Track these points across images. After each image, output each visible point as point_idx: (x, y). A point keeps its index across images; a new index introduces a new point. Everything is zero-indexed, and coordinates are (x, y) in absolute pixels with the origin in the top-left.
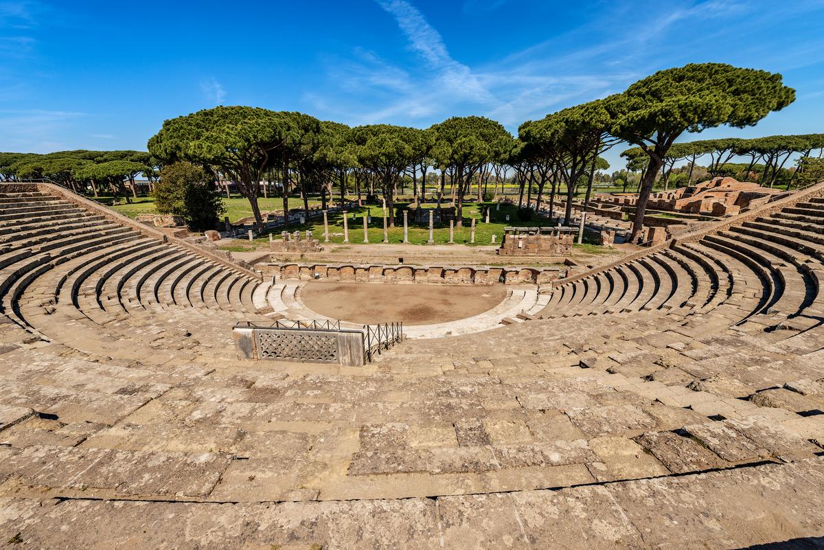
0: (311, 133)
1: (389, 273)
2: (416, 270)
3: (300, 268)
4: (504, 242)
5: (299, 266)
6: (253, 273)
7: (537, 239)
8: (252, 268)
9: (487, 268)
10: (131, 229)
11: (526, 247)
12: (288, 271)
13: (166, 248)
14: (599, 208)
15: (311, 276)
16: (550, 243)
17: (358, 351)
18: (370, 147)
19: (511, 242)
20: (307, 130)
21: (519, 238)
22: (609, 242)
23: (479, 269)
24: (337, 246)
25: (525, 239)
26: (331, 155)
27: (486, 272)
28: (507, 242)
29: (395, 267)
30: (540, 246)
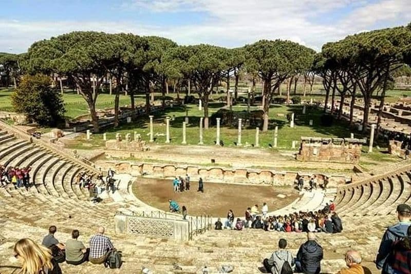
0: (142, 49)
1: (202, 173)
2: (225, 171)
3: (132, 166)
4: (301, 149)
5: (131, 164)
6: (93, 168)
7: (330, 148)
8: (93, 164)
9: (284, 172)
10: (6, 133)
11: (320, 154)
12: (121, 168)
13: (32, 148)
14: (400, 116)
15: (140, 172)
16: (341, 152)
17: (186, 232)
18: (192, 64)
19: (307, 149)
20: (138, 47)
21: (315, 147)
22: (397, 151)
23: (277, 172)
24: (160, 146)
25: (319, 147)
26: (158, 67)
27: (283, 175)
28: (304, 149)
29: (208, 168)
30: (332, 154)
